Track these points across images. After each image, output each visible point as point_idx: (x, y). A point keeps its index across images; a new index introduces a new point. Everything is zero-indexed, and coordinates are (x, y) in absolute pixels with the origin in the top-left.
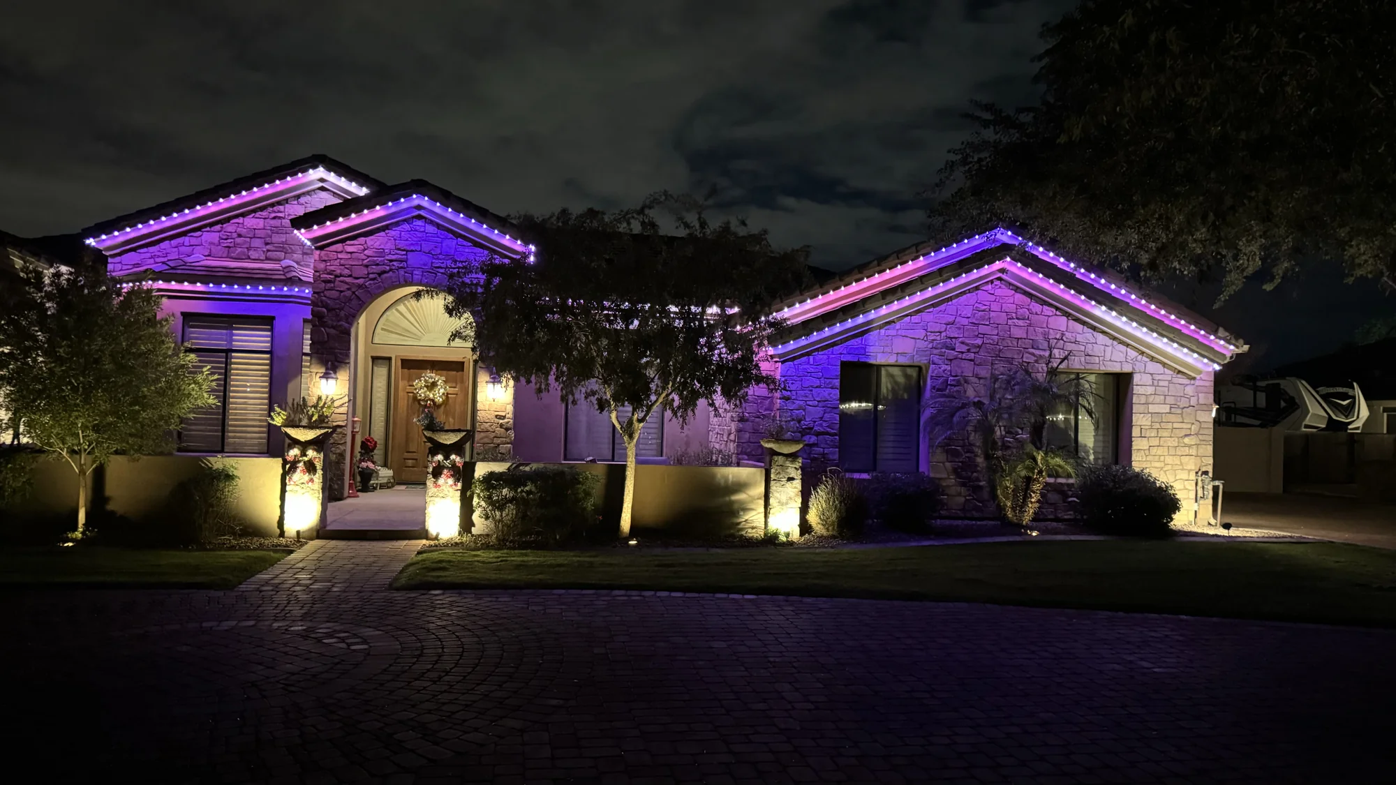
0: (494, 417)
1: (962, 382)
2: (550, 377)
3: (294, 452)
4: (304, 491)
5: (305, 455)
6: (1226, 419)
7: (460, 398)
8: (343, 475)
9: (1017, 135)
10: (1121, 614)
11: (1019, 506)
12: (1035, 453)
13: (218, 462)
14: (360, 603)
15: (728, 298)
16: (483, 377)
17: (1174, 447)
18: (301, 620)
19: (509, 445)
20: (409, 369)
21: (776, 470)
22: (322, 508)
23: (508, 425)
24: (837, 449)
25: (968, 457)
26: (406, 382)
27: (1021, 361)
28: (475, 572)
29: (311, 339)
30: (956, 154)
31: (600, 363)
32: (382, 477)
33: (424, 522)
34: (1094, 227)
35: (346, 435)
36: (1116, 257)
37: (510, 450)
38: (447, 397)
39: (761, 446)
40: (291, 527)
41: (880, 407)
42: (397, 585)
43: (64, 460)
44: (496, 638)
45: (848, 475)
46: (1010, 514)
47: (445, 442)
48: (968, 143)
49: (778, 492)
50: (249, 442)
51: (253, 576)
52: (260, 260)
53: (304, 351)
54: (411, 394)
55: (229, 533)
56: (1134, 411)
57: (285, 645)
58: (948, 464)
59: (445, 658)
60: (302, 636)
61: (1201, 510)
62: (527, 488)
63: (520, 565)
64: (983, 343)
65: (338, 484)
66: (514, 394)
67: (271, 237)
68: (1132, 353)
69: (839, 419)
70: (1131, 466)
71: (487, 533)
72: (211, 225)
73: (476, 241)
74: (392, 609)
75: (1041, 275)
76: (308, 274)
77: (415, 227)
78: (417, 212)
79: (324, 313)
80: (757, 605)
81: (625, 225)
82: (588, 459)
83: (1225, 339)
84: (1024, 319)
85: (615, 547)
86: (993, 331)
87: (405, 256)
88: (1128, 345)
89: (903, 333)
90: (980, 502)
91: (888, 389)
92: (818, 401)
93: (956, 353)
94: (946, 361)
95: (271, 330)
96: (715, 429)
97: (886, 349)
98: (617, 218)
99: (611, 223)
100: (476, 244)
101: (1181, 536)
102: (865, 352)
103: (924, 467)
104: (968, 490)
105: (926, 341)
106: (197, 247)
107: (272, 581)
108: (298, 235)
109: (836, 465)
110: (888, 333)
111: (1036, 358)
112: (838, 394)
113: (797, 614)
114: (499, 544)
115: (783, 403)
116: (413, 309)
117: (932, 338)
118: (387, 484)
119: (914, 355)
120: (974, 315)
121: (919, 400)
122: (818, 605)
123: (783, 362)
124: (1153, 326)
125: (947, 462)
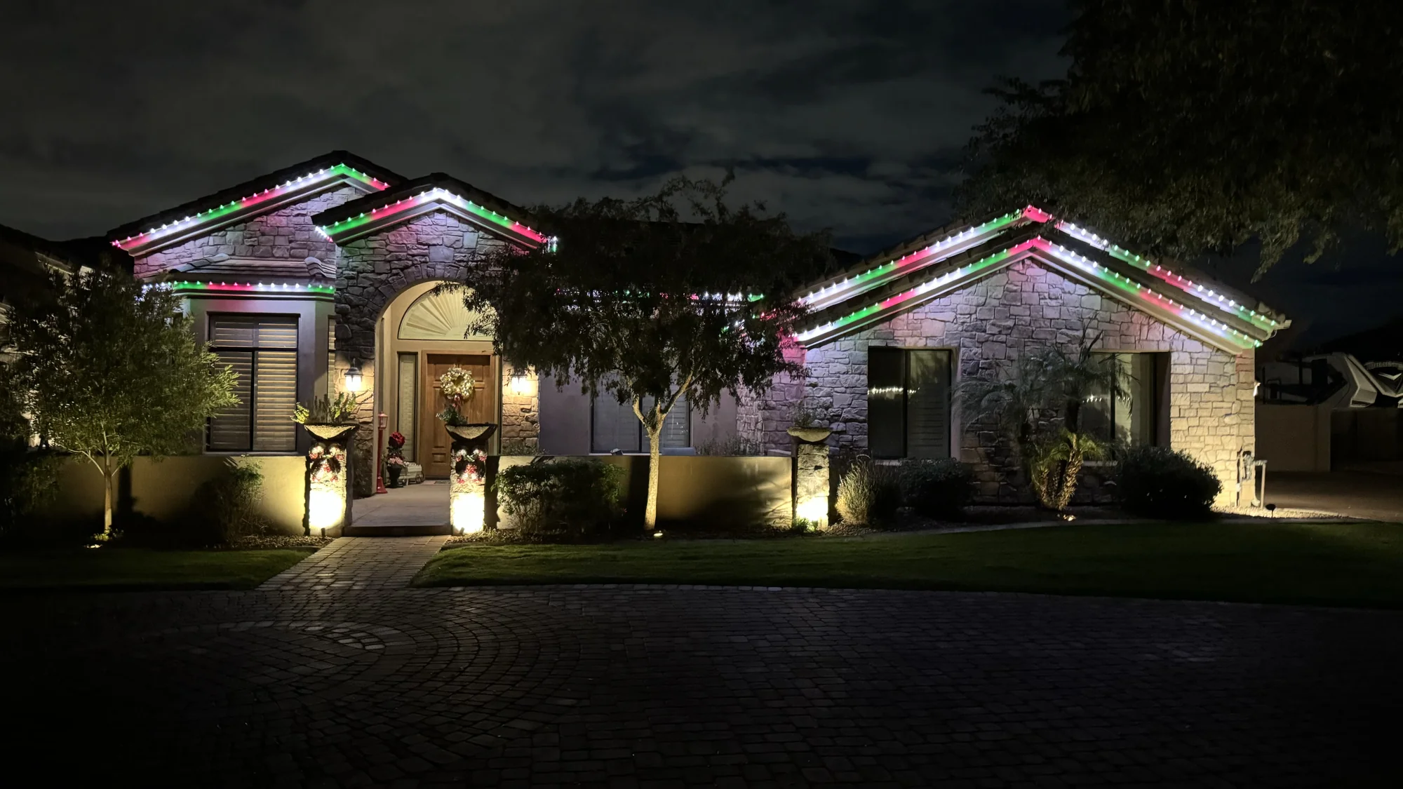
0: (519, 410)
1: (994, 365)
2: (570, 369)
3: (317, 450)
4: (328, 488)
5: (328, 453)
6: (1271, 397)
7: (486, 392)
8: (371, 471)
9: (1043, 110)
10: (1157, 601)
11: (1055, 491)
12: (1069, 437)
13: (242, 461)
14: (379, 601)
15: (748, 285)
16: (507, 370)
17: (1214, 427)
18: (319, 620)
19: (536, 439)
20: (435, 364)
21: (803, 458)
22: (347, 505)
23: (534, 418)
24: (866, 436)
25: (1002, 442)
26: (433, 377)
27: (1054, 341)
28: (498, 568)
29: (336, 336)
30: (981, 131)
31: (621, 354)
32: (411, 473)
33: (449, 517)
34: (1124, 202)
35: (372, 431)
36: (1149, 233)
37: (536, 444)
38: (474, 391)
39: (788, 434)
40: (316, 525)
41: (911, 391)
42: (419, 582)
43: (89, 462)
44: (514, 636)
45: (878, 463)
46: (1045, 499)
47: (468, 437)
48: (993, 119)
49: (806, 481)
50: (277, 440)
51: (275, 575)
52: (285, 258)
53: (330, 348)
54: (439, 389)
55: (254, 533)
56: (1172, 391)
57: (301, 646)
58: (981, 450)
59: (460, 657)
60: (318, 637)
61: (1243, 490)
62: (551, 482)
63: (544, 560)
64: (1015, 324)
65: (365, 481)
66: (539, 387)
67: (294, 234)
68: (1169, 332)
69: (867, 405)
70: (1170, 448)
71: (511, 528)
72: (234, 224)
73: (496, 233)
74: (412, 607)
75: (1073, 253)
76: (331, 270)
77: (436, 221)
78: (438, 206)
79: (348, 309)
80: (782, 598)
81: (643, 213)
82: (614, 451)
83: (1265, 314)
84: (1056, 299)
85: (640, 540)
86: (1025, 311)
87: (427, 251)
88: (1164, 323)
89: (932, 315)
90: (1014, 487)
91: (917, 374)
92: (846, 388)
93: (987, 336)
94: (976, 343)
95: (297, 327)
96: (742, 418)
97: (915, 333)
98: (634, 206)
99: (629, 211)
100: (497, 237)
101: (1222, 518)
102: (894, 337)
103: (956, 453)
104: (1001, 475)
105: (955, 324)
106: (222, 247)
107: (294, 581)
108: (319, 232)
109: (865, 452)
110: (917, 316)
111: (1069, 339)
112: (867, 380)
113: (821, 607)
114: (524, 538)
115: (810, 391)
116: (439, 304)
117: (962, 321)
118: (416, 479)
119: (943, 339)
120: (1005, 296)
121: (950, 384)
122: (844, 597)
123: (809, 349)
124: (1189, 303)
125: (980, 447)
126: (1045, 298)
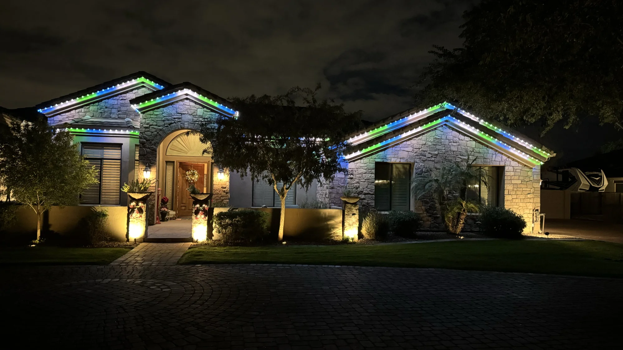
0: (221, 188)
1: (429, 171)
2: (247, 170)
3: (133, 204)
4: (137, 221)
5: (138, 205)
6: (545, 186)
8: (154, 214)
9: (454, 61)
10: (503, 273)
11: (455, 225)
12: (462, 202)
13: (99, 209)
14: (165, 270)
15: (325, 134)
16: (216, 170)
17: (523, 199)
18: (140, 278)
19: (228, 200)
21: (347, 210)
22: (146, 228)
23: (227, 191)
24: (374, 201)
25: (432, 204)
26: (182, 173)
27: (455, 161)
28: (216, 256)
29: (139, 153)
31: (269, 163)
32: (171, 215)
33: (191, 234)
35: (155, 196)
37: (228, 202)
39: (340, 199)
40: (132, 237)
41: (393, 182)
42: (181, 262)
43: (31, 208)
44: (227, 285)
45: (379, 212)
46: (451, 229)
47: (200, 199)
48: (432, 64)
49: (348, 220)
50: (111, 199)
51: (117, 259)
52: (115, 118)
53: (136, 159)
54: (184, 178)
55: (104, 240)
56: (505, 183)
59: (205, 294)
60: (141, 285)
61: (535, 227)
62: (237, 219)
63: (235, 253)
64: (438, 153)
65: (152, 218)
66: (230, 177)
67: (120, 108)
68: (504, 158)
69: (374, 188)
70: (504, 207)
71: (218, 239)
72: (94, 103)
73: (212, 109)
74: (180, 273)
75: (464, 123)
76: (137, 125)
77: (185, 103)
78: (186, 97)
79: (145, 142)
80: (342, 270)
81: (280, 102)
82: (263, 206)
83: (545, 151)
84: (456, 142)
85: (276, 245)
86: (442, 148)
87: (181, 116)
88: (502, 154)
89: (402, 149)
90: (437, 224)
91: (396, 175)
92: (366, 180)
93: (426, 158)
94: (422, 161)
95: (121, 149)
96: (319, 192)
97: (395, 156)
98: (276, 99)
99: (273, 101)
100: (212, 111)
101: (527, 238)
102: (386, 158)
103: (412, 209)
104: (432, 219)
105: (413, 152)
106: (87, 113)
107: (125, 261)
108: (133, 107)
109: (373, 208)
110: (396, 149)
111: (462, 160)
112: (374, 176)
113: (359, 274)
114: (225, 244)
115: (350, 181)
116: (184, 140)
117: (416, 151)
118: (173, 217)
119: (407, 159)
120: (434, 141)
121: (410, 179)
122: (368, 270)
123: (350, 162)
124: (514, 145)
125: (423, 206)
126: (451, 142)
